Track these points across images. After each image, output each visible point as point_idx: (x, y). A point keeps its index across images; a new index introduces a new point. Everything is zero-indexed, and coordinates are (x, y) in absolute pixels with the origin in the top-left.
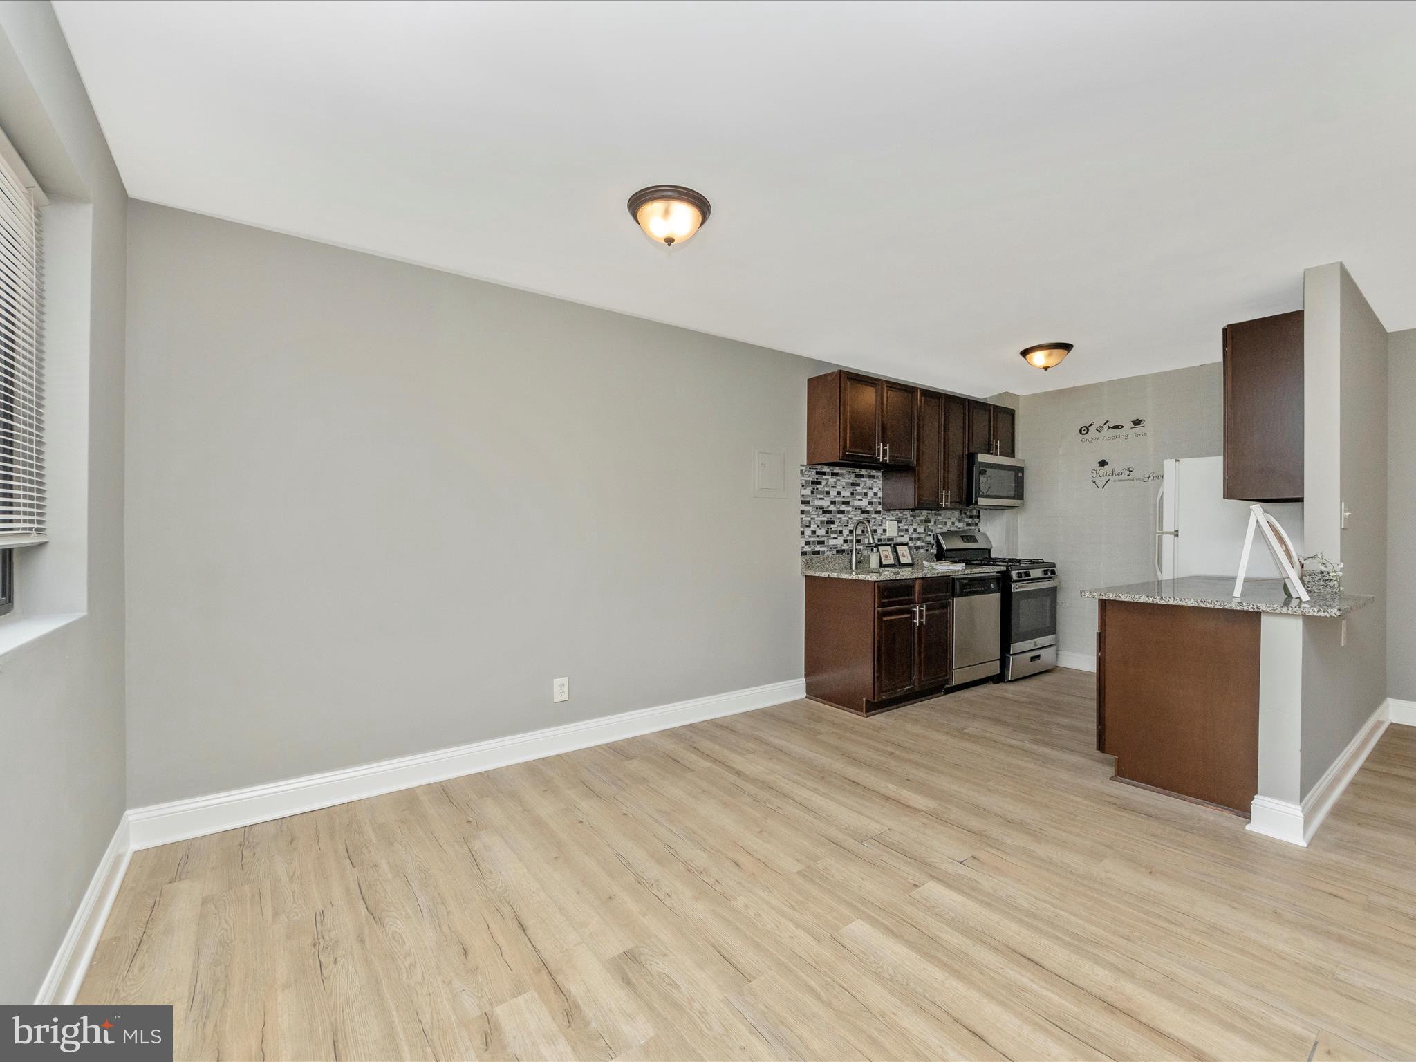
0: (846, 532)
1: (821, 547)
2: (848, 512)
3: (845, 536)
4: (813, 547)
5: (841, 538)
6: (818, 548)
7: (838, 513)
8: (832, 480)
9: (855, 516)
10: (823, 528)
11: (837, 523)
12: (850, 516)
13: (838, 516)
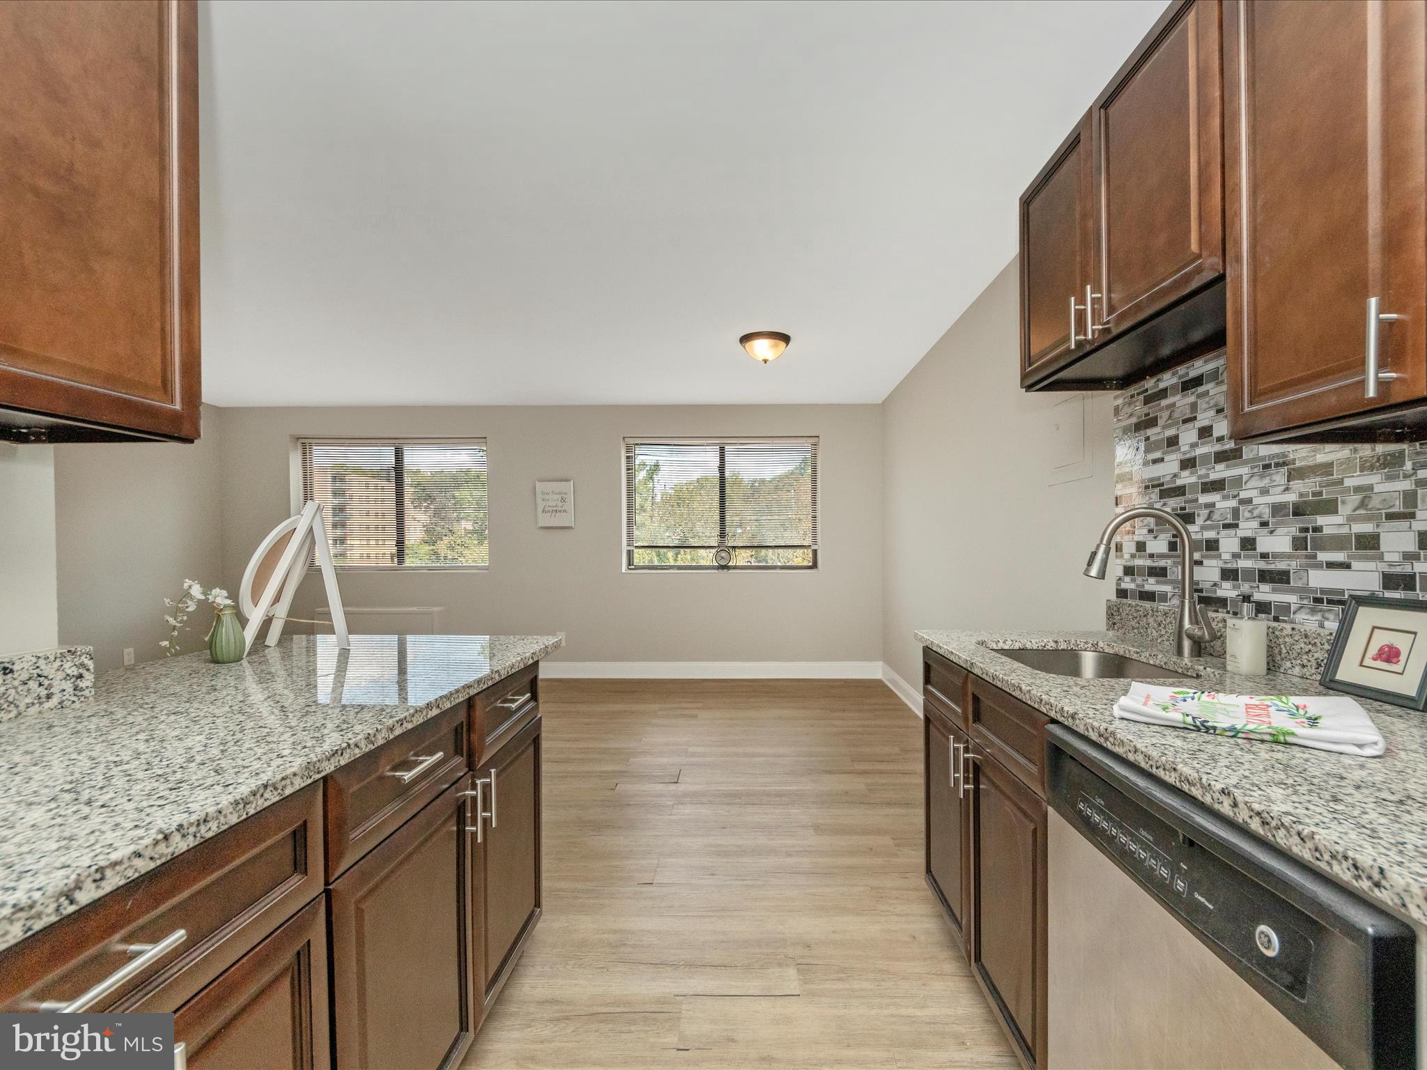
0: (1229, 544)
1: (1158, 582)
2: (1238, 482)
3: (1226, 556)
4: (1139, 580)
5: (1213, 562)
6: (1151, 585)
7: (1204, 491)
8: (1182, 402)
9: (1264, 492)
10: (1162, 536)
11: (1199, 521)
12: (1243, 495)
13: (1204, 499)
